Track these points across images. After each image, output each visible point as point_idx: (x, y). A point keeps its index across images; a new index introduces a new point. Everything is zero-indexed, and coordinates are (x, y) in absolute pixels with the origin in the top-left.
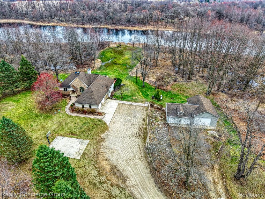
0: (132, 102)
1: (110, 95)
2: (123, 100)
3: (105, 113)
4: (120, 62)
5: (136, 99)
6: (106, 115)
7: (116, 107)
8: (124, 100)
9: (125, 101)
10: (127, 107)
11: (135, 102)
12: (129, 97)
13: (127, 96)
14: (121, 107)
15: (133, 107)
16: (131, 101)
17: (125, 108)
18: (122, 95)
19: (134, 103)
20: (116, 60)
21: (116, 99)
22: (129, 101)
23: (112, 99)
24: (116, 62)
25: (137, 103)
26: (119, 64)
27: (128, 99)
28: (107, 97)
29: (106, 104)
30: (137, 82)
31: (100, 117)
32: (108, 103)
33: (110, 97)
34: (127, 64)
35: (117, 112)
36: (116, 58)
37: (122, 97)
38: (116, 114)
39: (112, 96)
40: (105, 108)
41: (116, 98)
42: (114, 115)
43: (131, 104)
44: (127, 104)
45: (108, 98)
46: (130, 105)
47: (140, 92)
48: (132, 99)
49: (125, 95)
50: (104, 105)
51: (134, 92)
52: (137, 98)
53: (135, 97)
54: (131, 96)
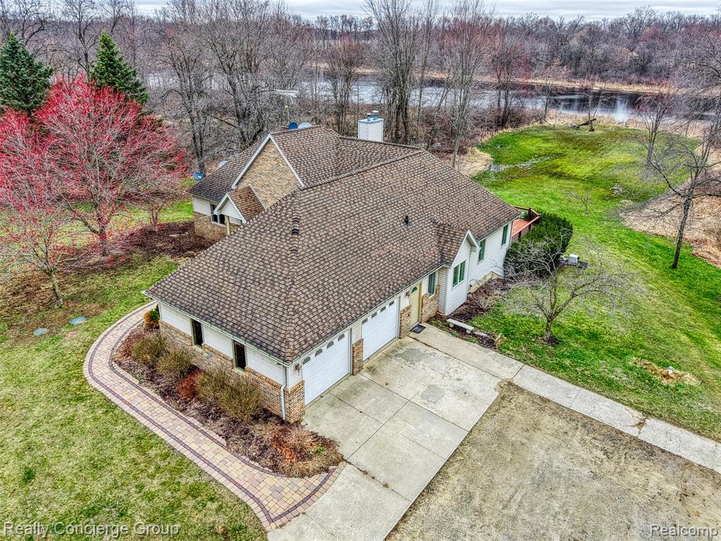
0: (648, 414)
1: (463, 299)
2: (551, 369)
3: (345, 450)
4: (578, 170)
5: (677, 393)
6: (344, 477)
7: (470, 414)
8: (563, 367)
9: (570, 380)
10: (583, 453)
11: (676, 420)
12: (610, 351)
13: (594, 336)
14: (514, 435)
15: (656, 478)
16: (633, 398)
17: (560, 461)
18: (550, 318)
19: (661, 425)
20: (559, 163)
21: (489, 343)
22: (608, 387)
23: (461, 332)
24: (559, 169)
25: (697, 441)
26: (569, 177)
27: (602, 366)
28: (429, 312)
29: (395, 363)
30: (674, 266)
31: (271, 480)
32: (422, 356)
33: (456, 316)
34: (614, 180)
35: (455, 480)
36: (560, 155)
37: (554, 341)
38: (443, 499)
39: (470, 310)
40: (368, 401)
41: (499, 338)
42: (414, 506)
43: (633, 432)
44: (587, 423)
45: (438, 319)
46: (614, 436)
47: (707, 332)
48: (646, 380)
49: (579, 332)
50: (372, 370)
51: (657, 325)
52: (690, 379)
53: (670, 371)
54: (632, 347)
